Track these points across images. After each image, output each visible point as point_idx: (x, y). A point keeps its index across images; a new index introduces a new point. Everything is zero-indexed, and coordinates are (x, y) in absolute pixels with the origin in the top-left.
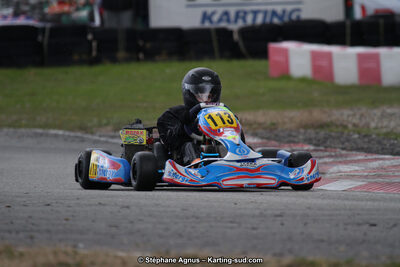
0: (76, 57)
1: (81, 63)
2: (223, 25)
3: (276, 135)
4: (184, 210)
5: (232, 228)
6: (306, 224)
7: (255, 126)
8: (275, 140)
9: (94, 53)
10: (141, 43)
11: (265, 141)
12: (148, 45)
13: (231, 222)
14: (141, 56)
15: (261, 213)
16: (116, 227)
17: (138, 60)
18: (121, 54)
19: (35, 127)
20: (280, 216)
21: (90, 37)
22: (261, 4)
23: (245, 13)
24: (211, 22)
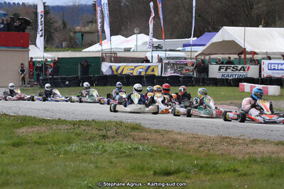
1: (190, 86)
2: (227, 78)
9: (194, 83)
10: (206, 81)
18: (201, 84)
21: (193, 79)
22: (237, 73)
23: (233, 75)
24: (224, 77)
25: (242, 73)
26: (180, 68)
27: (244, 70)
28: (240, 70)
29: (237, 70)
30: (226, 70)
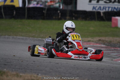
0: (54, 17)
2: (99, 10)
3: (111, 45)
4: (74, 65)
5: (87, 72)
6: (110, 72)
7: (105, 41)
8: (110, 46)
9: (60, 17)
10: (74, 14)
11: (107, 46)
12: (76, 15)
13: (88, 70)
14: (74, 18)
15: (97, 68)
16: (52, 69)
18: (68, 18)
19: (39, 38)
20: (103, 69)
21: (59, 12)
22: (111, 5)
23: (106, 7)
24: (95, 9)
27: (119, 2)
28: (115, 2)
29: (111, 1)
30: (98, 2)
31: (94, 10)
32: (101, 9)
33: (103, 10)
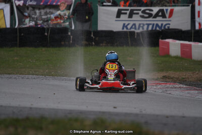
0: (63, 43)
1: (65, 46)
2: (132, 30)
9: (71, 42)
12: (97, 39)
14: (93, 43)
17: (92, 45)
21: (69, 34)
22: (151, 21)
23: (144, 25)
24: (127, 28)
25: (159, 21)
26: (46, 14)
27: (164, 16)
28: (157, 15)
29: (150, 15)
30: (130, 16)
31: (125, 30)
32: (135, 28)
33: (139, 29)
